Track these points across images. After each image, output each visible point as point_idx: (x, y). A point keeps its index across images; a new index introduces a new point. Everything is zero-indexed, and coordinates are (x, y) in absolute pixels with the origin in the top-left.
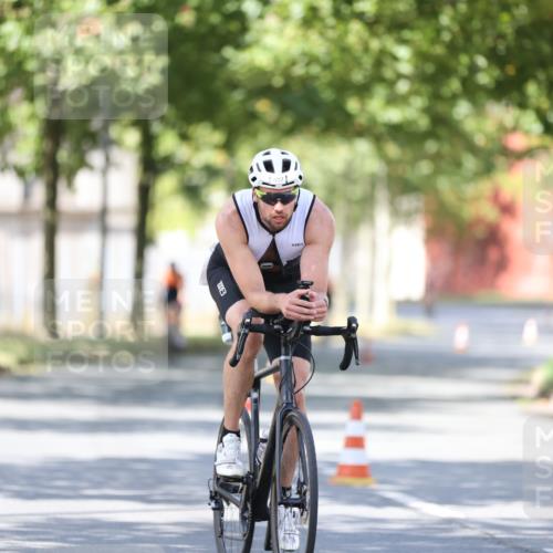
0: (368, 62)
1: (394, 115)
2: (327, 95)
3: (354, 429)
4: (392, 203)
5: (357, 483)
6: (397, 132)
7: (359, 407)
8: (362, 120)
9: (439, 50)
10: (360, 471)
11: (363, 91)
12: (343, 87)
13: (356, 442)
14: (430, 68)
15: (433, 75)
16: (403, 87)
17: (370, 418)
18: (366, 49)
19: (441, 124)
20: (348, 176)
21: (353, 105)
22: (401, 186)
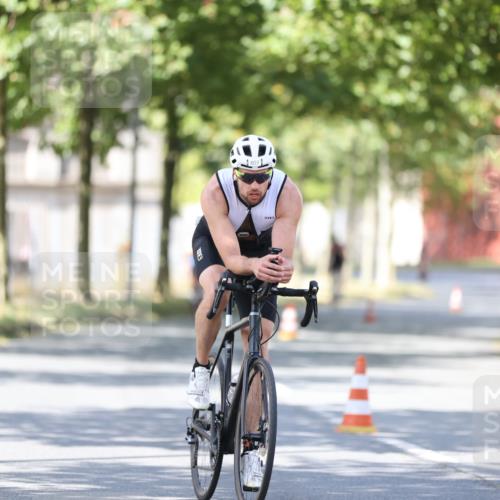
0: (372, 50)
1: (396, 98)
2: (336, 80)
3: (358, 382)
4: (393, 178)
5: (361, 431)
6: (400, 113)
7: (363, 362)
8: (367, 102)
9: (437, 39)
10: (364, 420)
11: (369, 76)
12: (351, 73)
13: (360, 394)
14: (429, 56)
15: (431, 63)
16: (404, 72)
17: (373, 372)
18: (371, 39)
19: (438, 105)
20: (354, 153)
21: (359, 89)
22: (402, 162)
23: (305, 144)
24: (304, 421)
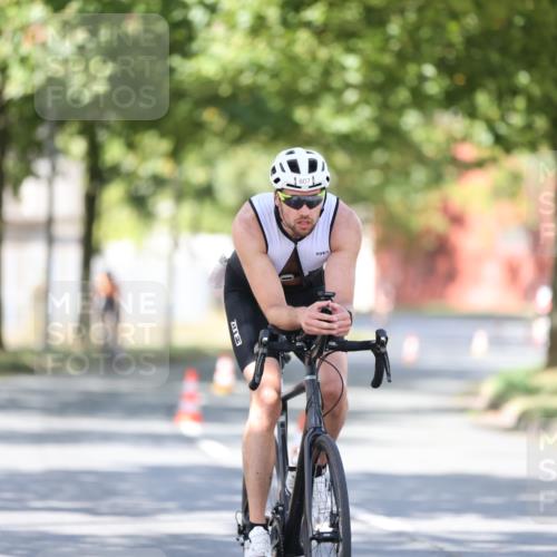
0: (316, 71)
1: (342, 125)
2: (275, 105)
6: (346, 141)
8: (309, 130)
9: (387, 59)
11: (311, 100)
12: (291, 96)
14: (379, 78)
15: (382, 85)
16: (351, 96)
18: (314, 59)
19: (391, 135)
21: (300, 114)
23: (241, 176)
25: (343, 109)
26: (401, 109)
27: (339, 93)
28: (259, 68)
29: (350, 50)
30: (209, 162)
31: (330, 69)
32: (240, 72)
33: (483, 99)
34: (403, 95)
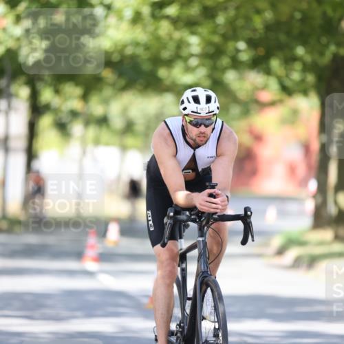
1: (188, 79)
2: (146, 67)
8: (167, 82)
9: (216, 39)
11: (169, 63)
12: (157, 61)
14: (211, 50)
15: (213, 55)
16: (194, 62)
18: (171, 38)
21: (162, 73)
23: (125, 111)
24: (122, 301)
25: (188, 69)
26: (224, 70)
27: (186, 59)
28: (137, 44)
29: (193, 33)
30: (106, 102)
31: (181, 44)
32: (125, 46)
33: (275, 64)
34: (225, 61)
